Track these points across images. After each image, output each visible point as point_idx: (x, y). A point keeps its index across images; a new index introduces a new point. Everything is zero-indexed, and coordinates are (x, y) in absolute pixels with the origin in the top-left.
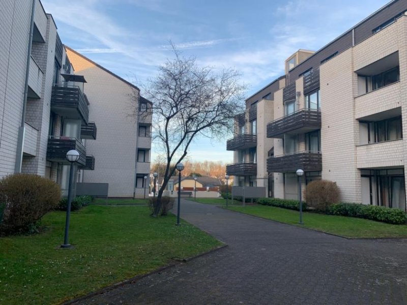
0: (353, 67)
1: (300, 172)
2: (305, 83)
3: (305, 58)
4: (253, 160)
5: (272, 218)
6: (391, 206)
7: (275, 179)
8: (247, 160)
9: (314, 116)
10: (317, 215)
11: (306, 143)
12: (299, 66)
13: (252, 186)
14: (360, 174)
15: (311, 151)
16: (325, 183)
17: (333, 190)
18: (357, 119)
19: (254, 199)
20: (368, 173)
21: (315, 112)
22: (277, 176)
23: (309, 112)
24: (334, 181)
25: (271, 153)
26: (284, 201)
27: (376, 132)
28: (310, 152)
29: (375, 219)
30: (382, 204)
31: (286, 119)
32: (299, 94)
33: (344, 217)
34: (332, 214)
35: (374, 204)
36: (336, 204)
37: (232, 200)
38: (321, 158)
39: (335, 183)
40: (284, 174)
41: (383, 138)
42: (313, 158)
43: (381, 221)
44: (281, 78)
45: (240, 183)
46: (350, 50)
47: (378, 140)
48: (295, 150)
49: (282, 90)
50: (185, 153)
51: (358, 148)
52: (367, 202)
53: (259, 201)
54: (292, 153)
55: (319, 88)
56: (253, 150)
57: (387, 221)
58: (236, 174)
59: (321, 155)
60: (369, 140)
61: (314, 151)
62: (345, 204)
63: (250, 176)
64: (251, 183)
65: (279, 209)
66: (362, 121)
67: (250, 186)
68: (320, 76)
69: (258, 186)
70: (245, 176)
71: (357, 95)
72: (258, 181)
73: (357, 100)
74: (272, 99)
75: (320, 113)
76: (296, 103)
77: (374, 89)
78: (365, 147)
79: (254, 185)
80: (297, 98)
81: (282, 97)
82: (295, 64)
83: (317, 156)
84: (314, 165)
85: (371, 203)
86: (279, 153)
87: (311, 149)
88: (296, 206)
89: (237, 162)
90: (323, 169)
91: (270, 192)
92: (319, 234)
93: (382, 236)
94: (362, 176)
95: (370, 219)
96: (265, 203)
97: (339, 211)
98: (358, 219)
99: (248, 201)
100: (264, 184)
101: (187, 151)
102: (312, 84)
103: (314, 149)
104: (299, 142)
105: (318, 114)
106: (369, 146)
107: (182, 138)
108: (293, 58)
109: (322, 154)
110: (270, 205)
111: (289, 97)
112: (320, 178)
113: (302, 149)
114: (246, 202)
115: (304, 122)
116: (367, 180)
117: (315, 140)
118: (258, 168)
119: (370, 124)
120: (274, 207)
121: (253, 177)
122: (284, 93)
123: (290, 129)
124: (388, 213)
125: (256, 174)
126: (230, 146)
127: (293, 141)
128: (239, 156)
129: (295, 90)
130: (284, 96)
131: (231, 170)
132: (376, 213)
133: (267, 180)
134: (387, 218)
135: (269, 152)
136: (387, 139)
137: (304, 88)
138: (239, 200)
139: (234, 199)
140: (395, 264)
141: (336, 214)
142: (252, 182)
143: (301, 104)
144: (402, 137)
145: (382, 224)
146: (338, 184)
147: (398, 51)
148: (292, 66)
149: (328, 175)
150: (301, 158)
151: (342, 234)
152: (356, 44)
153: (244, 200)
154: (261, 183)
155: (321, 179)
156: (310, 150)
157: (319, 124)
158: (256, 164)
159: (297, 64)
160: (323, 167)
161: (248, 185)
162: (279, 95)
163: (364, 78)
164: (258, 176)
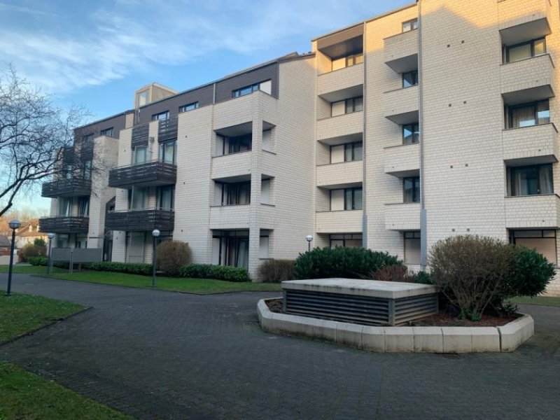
0: (212, 126)
1: (156, 232)
2: (160, 129)
3: (161, 98)
4: (83, 213)
6: (236, 266)
7: (114, 241)
8: (75, 211)
9: (169, 169)
10: (166, 279)
11: (157, 198)
12: (150, 105)
13: (80, 247)
14: (212, 235)
15: (163, 208)
16: (176, 244)
17: (184, 250)
18: (213, 180)
20: (219, 234)
21: (170, 165)
22: (118, 236)
23: (163, 163)
24: (185, 242)
25: (110, 206)
26: (128, 265)
27: (229, 194)
28: (161, 209)
29: (223, 279)
30: (229, 265)
31: (135, 168)
32: (153, 140)
33: (193, 279)
34: (182, 276)
35: (222, 264)
36: (187, 266)
37: (52, 267)
38: (174, 217)
39: (187, 244)
40: (127, 233)
41: (235, 201)
42: (165, 216)
43: (227, 280)
44: (129, 112)
45: (59, 243)
46: (211, 106)
47: (230, 203)
48: (143, 206)
49: (131, 130)
50: (10, 204)
51: (212, 209)
52: (216, 263)
53: (93, 266)
54: (139, 208)
55: (176, 139)
56: (84, 200)
57: (233, 280)
58: (57, 230)
59: (174, 213)
60: (222, 201)
61: (166, 207)
62: (196, 266)
63: (76, 234)
64: (78, 244)
65: (121, 274)
66: (218, 182)
67: (76, 247)
68: (179, 126)
69: (88, 247)
70: (69, 234)
71: (214, 155)
72: (89, 241)
73: (215, 160)
74: (117, 137)
75: (176, 167)
76: (148, 149)
77: (230, 152)
78: (219, 209)
79: (83, 246)
80: (149, 143)
81: (131, 139)
82: (147, 99)
83: (169, 214)
84: (166, 221)
85: (220, 263)
86: (122, 206)
87: (163, 205)
88: (143, 270)
89: (56, 214)
90: (175, 229)
91: (105, 255)
93: (227, 291)
94: (214, 237)
95: (218, 279)
96: (101, 269)
97: (190, 273)
98: (209, 280)
99: (76, 266)
100: (98, 245)
101: (12, 202)
102: (169, 132)
103: (166, 205)
104: (149, 195)
105: (174, 169)
106: (223, 208)
108: (145, 91)
109: (176, 212)
110: (108, 271)
111: (139, 142)
112: (170, 238)
113: (151, 204)
114: (74, 268)
115: (158, 175)
116: (217, 241)
117: (167, 195)
118: (90, 224)
119: (225, 185)
120: (114, 273)
121: (82, 235)
122: (133, 133)
123: (141, 180)
124: (234, 272)
125: (86, 232)
126: (47, 191)
127: (141, 195)
128: (60, 207)
129: (148, 133)
130: (133, 138)
131: (46, 225)
132: (224, 273)
133: (102, 240)
134: (232, 277)
135: (107, 204)
136: (238, 203)
137: (159, 134)
138: (64, 266)
139: (55, 266)
140: (236, 306)
141: (187, 276)
142: (80, 243)
143: (154, 153)
144: (250, 202)
145: (228, 282)
146: (190, 245)
147: (252, 122)
148: (143, 103)
149: (178, 236)
150: (152, 215)
152: (217, 102)
153: (71, 266)
154: (93, 242)
155: (171, 240)
156: (161, 206)
157: (174, 179)
158: (88, 219)
159: (150, 101)
160: (175, 227)
161: (73, 246)
162: (126, 135)
163: (222, 138)
164: (90, 235)
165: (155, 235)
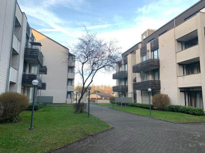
0: (175, 38)
1: (150, 90)
2: (151, 45)
3: (151, 33)
4: (126, 84)
5: (136, 113)
6: (195, 106)
7: (137, 93)
8: (123, 84)
9: (156, 62)
10: (158, 111)
11: (152, 75)
12: (148, 37)
13: (126, 97)
14: (180, 90)
15: (155, 79)
16: (162, 95)
17: (166, 99)
18: (177, 63)
19: (126, 104)
20: (184, 90)
21: (156, 60)
22: (138, 92)
23: (154, 59)
24: (166, 94)
25: (135, 80)
26: (142, 105)
27: (187, 70)
28: (154, 80)
29: (188, 113)
30: (191, 106)
31: (142, 63)
32: (148, 51)
33: (172, 112)
34: (166, 111)
35: (187, 105)
36: (168, 106)
37: (116, 104)
38: (160, 83)
39: (167, 95)
40: (142, 91)
41: (191, 73)
42: (156, 83)
43: (191, 114)
44: (139, 43)
45: (119, 95)
46: (173, 29)
47: (188, 73)
48: (147, 79)
49: (140, 49)
50: (92, 81)
51: (178, 78)
52: (183, 104)
53: (129, 104)
54: (145, 80)
55: (158, 48)
56: (126, 79)
57: (194, 114)
58: (118, 91)
59: (160, 81)
60: (184, 74)
61: (157, 79)
62: (172, 106)
63: (124, 92)
64: (125, 96)
65: (140, 108)
66: (180, 64)
67: (125, 97)
68: (159, 42)
70: (122, 92)
71: (177, 51)
72: (128, 94)
73: (177, 53)
74: (135, 53)
75: (159, 60)
76: (147, 55)
77: (186, 48)
78: (182, 77)
79: (127, 97)
80: (147, 53)
81: (140, 52)
82: (146, 36)
83: (158, 82)
84: (156, 86)
86: (139, 80)
87: (155, 78)
88: (148, 107)
89: (118, 85)
90: (161, 88)
91: (135, 100)
92: (160, 121)
93: (191, 121)
95: (185, 113)
96: (132, 106)
97: (170, 109)
98: (179, 113)
99: (124, 104)
100: (132, 96)
102: (155, 46)
103: (156, 78)
104: (149, 75)
105: (158, 61)
106: (184, 77)
107: (90, 73)
108: (145, 33)
109: (161, 81)
110: (135, 106)
111: (144, 53)
112: (159, 92)
113: (150, 78)
114: (123, 105)
115: (151, 65)
116: (183, 94)
117: (157, 74)
118: (128, 88)
119: (184, 66)
120: (137, 108)
122: (141, 50)
123: (144, 68)
124: (194, 110)
125: (127, 91)
126: (115, 77)
127: (146, 75)
128: (119, 82)
129: (146, 49)
130: (141, 52)
131: (115, 89)
132: (188, 110)
133: (133, 94)
134: (194, 113)
136: (193, 73)
137: (151, 48)
138: (119, 104)
139: (117, 104)
141: (168, 111)
142: (126, 95)
143: (149, 56)
144: (200, 72)
146: (169, 96)
147: (197, 29)
148: (144, 37)
149: (163, 91)
150: (150, 83)
151: (171, 121)
152: (176, 26)
153: (122, 104)
154: (130, 95)
156: (154, 78)
157: (158, 66)
158: (127, 86)
159: (147, 36)
160: (161, 87)
161: (123, 96)
162: (138, 52)
163: (181, 43)
164: (129, 92)
165: (149, 91)
